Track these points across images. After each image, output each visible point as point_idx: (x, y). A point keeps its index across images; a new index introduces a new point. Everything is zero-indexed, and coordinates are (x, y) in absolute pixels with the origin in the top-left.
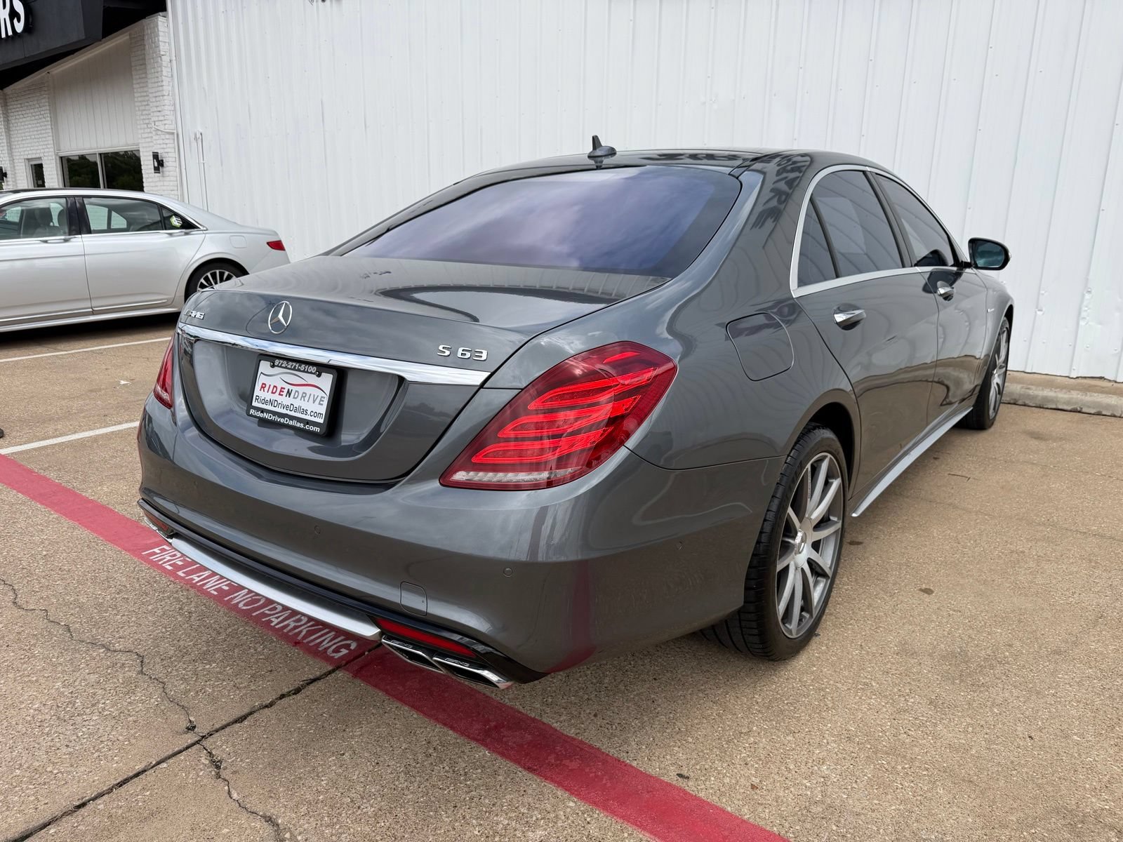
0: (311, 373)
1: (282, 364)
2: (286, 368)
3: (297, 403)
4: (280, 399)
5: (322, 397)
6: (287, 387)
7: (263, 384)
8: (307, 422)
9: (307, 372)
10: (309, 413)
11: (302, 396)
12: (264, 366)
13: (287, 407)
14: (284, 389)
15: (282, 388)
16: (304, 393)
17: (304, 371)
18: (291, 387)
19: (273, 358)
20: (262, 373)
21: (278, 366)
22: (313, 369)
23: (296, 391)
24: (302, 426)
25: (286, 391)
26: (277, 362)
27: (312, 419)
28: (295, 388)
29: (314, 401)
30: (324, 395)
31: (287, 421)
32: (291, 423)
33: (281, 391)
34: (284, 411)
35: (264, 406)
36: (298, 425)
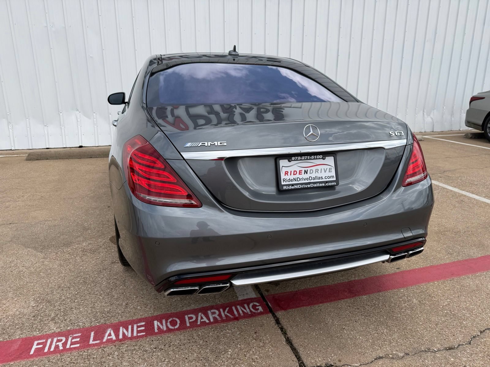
0: (319, 159)
1: (297, 158)
2: (301, 160)
3: (313, 175)
4: (300, 176)
5: (330, 168)
6: (303, 169)
7: (286, 172)
8: (327, 182)
9: (317, 159)
10: (324, 178)
11: (316, 171)
12: (283, 163)
13: (307, 179)
14: (302, 170)
15: (300, 171)
16: (316, 170)
17: (314, 159)
18: (306, 169)
19: (289, 157)
20: (283, 166)
21: (295, 160)
22: (321, 156)
23: (310, 170)
24: (323, 185)
25: (303, 172)
26: (293, 158)
27: (327, 180)
28: (309, 169)
29: (325, 172)
30: (331, 167)
31: (312, 185)
32: (315, 185)
33: (300, 172)
34: (306, 181)
35: (291, 183)
36: (321, 185)
